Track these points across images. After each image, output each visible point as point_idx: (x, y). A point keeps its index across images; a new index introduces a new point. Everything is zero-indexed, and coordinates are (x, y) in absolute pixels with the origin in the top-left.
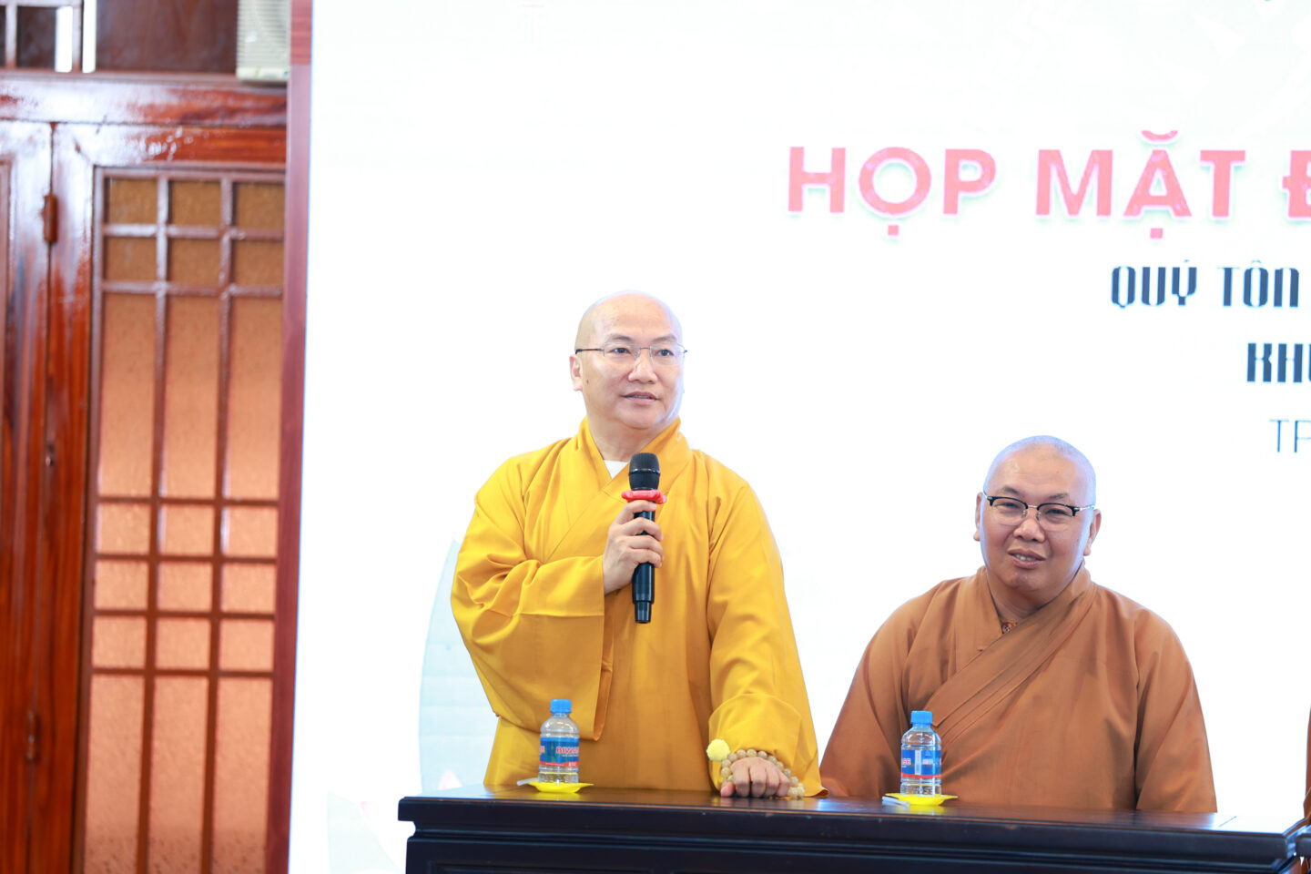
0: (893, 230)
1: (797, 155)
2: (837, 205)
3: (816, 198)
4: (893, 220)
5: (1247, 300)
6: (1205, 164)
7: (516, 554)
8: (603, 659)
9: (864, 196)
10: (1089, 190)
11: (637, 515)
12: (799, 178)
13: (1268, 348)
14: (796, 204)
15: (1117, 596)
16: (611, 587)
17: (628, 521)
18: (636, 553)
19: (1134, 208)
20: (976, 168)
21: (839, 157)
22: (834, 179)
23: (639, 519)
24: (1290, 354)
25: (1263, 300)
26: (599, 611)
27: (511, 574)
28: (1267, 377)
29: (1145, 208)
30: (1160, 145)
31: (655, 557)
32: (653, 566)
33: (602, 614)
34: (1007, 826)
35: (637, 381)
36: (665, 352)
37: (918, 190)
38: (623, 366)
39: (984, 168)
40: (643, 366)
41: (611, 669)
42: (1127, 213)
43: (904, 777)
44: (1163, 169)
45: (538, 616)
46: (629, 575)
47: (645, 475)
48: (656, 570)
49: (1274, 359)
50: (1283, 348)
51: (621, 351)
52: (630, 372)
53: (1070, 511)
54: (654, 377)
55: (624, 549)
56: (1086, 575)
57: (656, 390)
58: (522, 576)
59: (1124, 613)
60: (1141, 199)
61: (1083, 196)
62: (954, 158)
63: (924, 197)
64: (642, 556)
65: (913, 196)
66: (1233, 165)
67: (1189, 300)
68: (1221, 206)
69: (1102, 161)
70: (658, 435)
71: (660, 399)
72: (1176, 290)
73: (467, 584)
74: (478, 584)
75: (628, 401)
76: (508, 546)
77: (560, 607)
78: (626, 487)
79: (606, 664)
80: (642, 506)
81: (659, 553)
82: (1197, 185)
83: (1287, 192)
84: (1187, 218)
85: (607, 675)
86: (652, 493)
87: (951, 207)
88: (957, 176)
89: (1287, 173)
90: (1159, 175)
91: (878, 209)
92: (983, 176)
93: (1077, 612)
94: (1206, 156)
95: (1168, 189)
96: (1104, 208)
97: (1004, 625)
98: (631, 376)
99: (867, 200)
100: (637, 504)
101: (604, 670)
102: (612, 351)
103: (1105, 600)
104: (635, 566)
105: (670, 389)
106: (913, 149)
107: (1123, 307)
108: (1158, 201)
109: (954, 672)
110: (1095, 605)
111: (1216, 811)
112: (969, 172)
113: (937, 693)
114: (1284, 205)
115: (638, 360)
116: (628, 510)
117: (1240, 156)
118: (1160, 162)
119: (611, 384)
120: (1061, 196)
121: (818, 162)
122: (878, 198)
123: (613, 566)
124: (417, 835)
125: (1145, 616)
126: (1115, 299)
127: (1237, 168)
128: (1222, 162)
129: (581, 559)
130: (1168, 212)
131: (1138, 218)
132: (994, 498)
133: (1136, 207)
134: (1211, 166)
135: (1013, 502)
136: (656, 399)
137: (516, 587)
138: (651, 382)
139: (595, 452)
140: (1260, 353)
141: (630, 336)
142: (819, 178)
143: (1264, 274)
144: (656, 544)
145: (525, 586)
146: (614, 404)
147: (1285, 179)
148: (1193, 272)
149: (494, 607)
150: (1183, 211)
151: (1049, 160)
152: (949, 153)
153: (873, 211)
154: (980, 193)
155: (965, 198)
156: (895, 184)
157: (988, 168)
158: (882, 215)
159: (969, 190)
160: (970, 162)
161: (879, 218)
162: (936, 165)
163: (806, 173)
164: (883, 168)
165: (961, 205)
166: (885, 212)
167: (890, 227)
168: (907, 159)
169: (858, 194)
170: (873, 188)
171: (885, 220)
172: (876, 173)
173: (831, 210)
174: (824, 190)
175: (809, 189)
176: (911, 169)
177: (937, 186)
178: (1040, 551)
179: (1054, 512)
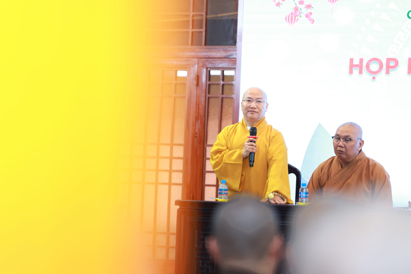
0: (374, 78)
1: (352, 60)
2: (361, 72)
3: (356, 71)
4: (374, 76)
7: (224, 148)
8: (242, 172)
11: (251, 141)
12: (352, 66)
14: (351, 72)
16: (244, 157)
17: (249, 142)
18: (250, 150)
21: (361, 60)
22: (360, 66)
23: (251, 143)
26: (241, 162)
27: (223, 153)
31: (254, 151)
32: (254, 153)
33: (242, 163)
35: (252, 108)
36: (260, 102)
37: (380, 68)
38: (249, 105)
39: (395, 63)
40: (253, 104)
41: (244, 175)
45: (227, 163)
46: (248, 155)
47: (253, 132)
48: (255, 154)
51: (249, 101)
52: (251, 106)
53: (350, 140)
54: (256, 107)
55: (247, 149)
57: (257, 110)
58: (225, 153)
62: (389, 60)
63: (382, 70)
64: (251, 150)
65: (379, 69)
70: (259, 121)
71: (257, 112)
73: (213, 155)
74: (215, 155)
75: (250, 112)
76: (223, 146)
77: (232, 161)
78: (249, 134)
79: (243, 174)
80: (252, 140)
81: (255, 150)
85: (243, 176)
86: (254, 136)
87: (387, 72)
88: (389, 65)
92: (395, 65)
93: (359, 163)
97: (342, 167)
98: (251, 107)
99: (367, 71)
100: (251, 139)
101: (242, 175)
102: (247, 101)
104: (250, 153)
105: (260, 110)
106: (379, 58)
109: (330, 178)
112: (392, 64)
113: (326, 184)
115: (253, 103)
116: (249, 140)
119: (246, 108)
121: (356, 62)
122: (370, 70)
123: (245, 152)
124: (180, 208)
129: (239, 150)
136: (256, 112)
137: (223, 156)
138: (255, 108)
139: (245, 125)
141: (252, 98)
142: (357, 66)
144: (255, 148)
145: (225, 156)
146: (247, 113)
149: (218, 161)
152: (387, 59)
153: (369, 73)
154: (394, 69)
155: (391, 70)
156: (374, 67)
157: (397, 62)
158: (371, 74)
159: (392, 68)
160: (392, 61)
161: (370, 75)
162: (384, 62)
163: (353, 65)
164: (372, 63)
165: (390, 72)
166: (372, 74)
167: (373, 77)
168: (377, 61)
169: (366, 69)
170: (369, 68)
171: (372, 75)
172: (370, 64)
173: (359, 74)
174: (358, 69)
175: (354, 69)
176: (378, 63)
177: (384, 67)
178: (343, 150)
179: (348, 140)
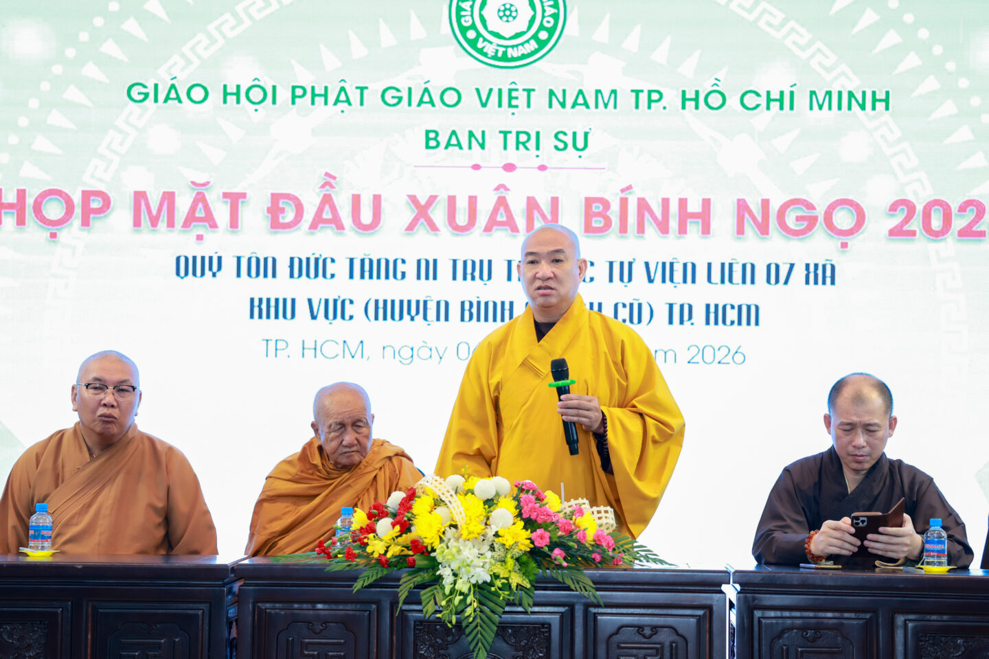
0: (53, 235)
2: (21, 221)
3: (9, 218)
4: (53, 230)
5: (249, 274)
6: (225, 200)
9: (36, 216)
10: (162, 214)
13: (260, 300)
15: (156, 440)
19: (187, 224)
20: (99, 201)
21: (21, 194)
22: (19, 208)
24: (273, 303)
25: (258, 274)
28: (260, 317)
29: (194, 224)
30: (201, 189)
34: (77, 566)
39: (104, 201)
42: (183, 226)
43: (31, 541)
44: (203, 202)
49: (264, 306)
50: (268, 300)
53: (131, 389)
56: (135, 426)
59: (159, 447)
60: (190, 220)
61: (159, 217)
62: (87, 195)
63: (71, 217)
65: (64, 216)
66: (240, 200)
67: (218, 274)
68: (234, 224)
69: (169, 198)
72: (211, 269)
82: (221, 213)
83: (269, 215)
84: (217, 230)
87: (85, 223)
88: (89, 205)
89: (269, 205)
90: (200, 205)
91: (45, 223)
92: (103, 205)
93: (131, 448)
94: (226, 195)
95: (206, 213)
96: (171, 224)
97: (91, 454)
99: (37, 218)
103: (147, 443)
106: (64, 190)
107: (182, 278)
108: (200, 220)
109: (63, 481)
110: (141, 445)
111: (218, 554)
112: (95, 204)
113: (53, 493)
114: (267, 223)
117: (244, 195)
118: (200, 199)
120: (147, 217)
121: (9, 197)
122: (44, 217)
125: (171, 449)
126: (178, 273)
127: (242, 202)
128: (235, 199)
130: (205, 226)
131: (189, 229)
132: (89, 384)
133: (188, 223)
134: (229, 201)
135: (99, 385)
140: (256, 303)
142: (11, 206)
143: (258, 260)
147: (268, 208)
148: (220, 259)
150: (214, 225)
151: (140, 197)
152: (84, 192)
153: (41, 224)
154: (102, 215)
155: (93, 218)
156: (54, 210)
157: (107, 201)
158: (47, 227)
159: (96, 213)
160: (96, 198)
161: (45, 228)
162: (77, 199)
163: (3, 204)
164: (47, 201)
165: (91, 222)
166: (48, 225)
167: (51, 233)
168: (61, 196)
169: (33, 215)
170: (41, 212)
171: (49, 229)
172: (44, 203)
173: (18, 224)
174: (13, 213)
175: (5, 213)
176: (63, 201)
177: (78, 211)
178: (115, 412)
179: (123, 390)
